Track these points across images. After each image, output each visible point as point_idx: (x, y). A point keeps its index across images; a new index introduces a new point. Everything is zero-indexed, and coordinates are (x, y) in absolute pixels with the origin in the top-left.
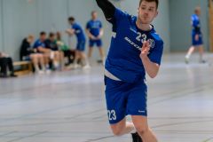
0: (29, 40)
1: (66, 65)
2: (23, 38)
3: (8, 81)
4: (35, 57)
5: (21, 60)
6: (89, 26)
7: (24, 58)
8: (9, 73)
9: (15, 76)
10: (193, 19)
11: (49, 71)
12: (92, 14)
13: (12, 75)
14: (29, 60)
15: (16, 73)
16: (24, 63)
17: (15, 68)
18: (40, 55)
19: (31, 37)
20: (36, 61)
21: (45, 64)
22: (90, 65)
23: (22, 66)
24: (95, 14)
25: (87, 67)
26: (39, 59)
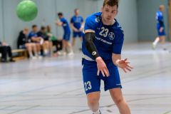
0: (24, 32)
1: (55, 52)
2: (20, 31)
3: (8, 65)
4: (30, 45)
5: (18, 48)
6: (72, 21)
7: (20, 47)
8: (8, 58)
9: (14, 61)
10: (157, 14)
11: (40, 57)
12: (75, 11)
13: (11, 61)
14: (25, 48)
15: (14, 59)
16: (21, 50)
17: (13, 55)
18: (34, 44)
19: (26, 30)
20: (30, 49)
21: (38, 51)
22: (74, 52)
23: (19, 53)
24: (78, 11)
25: (71, 54)
26: (33, 47)
